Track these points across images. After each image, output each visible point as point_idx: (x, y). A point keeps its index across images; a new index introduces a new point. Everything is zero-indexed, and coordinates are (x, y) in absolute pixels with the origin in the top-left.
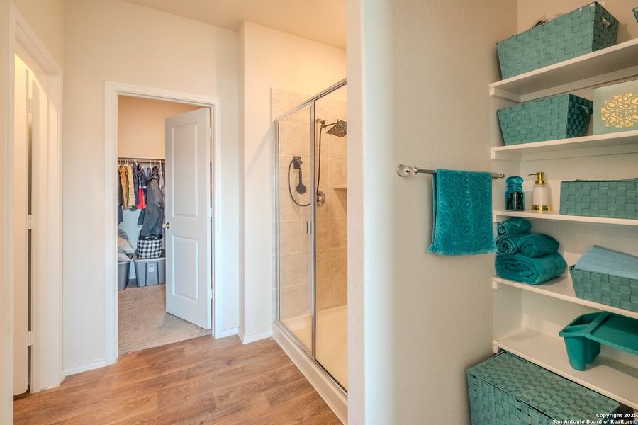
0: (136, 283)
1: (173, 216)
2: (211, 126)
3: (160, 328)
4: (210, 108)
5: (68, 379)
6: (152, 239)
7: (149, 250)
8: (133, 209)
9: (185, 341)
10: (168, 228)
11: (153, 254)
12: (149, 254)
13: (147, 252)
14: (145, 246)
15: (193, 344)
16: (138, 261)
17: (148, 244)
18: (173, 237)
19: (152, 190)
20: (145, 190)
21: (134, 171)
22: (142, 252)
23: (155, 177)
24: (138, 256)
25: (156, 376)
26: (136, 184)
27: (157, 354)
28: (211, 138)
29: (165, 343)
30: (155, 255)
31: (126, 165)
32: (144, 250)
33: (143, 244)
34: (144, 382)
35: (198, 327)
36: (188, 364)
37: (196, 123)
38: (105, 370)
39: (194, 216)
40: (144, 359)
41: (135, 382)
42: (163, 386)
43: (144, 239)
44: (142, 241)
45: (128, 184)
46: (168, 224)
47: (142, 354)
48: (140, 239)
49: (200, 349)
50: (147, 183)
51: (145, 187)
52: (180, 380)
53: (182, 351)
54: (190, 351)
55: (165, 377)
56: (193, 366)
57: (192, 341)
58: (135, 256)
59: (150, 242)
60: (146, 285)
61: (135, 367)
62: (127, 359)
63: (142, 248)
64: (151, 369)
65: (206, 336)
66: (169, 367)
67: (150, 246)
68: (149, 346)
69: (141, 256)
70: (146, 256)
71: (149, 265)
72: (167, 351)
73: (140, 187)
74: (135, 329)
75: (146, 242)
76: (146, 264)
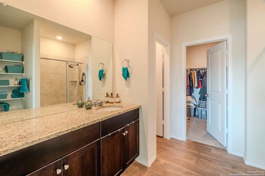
0: (198, 117)
1: (210, 91)
2: (227, 50)
3: (203, 136)
4: (227, 41)
5: (172, 139)
6: (204, 101)
7: (203, 105)
8: (197, 88)
9: (212, 146)
10: (208, 96)
11: (204, 106)
12: (203, 106)
13: (202, 105)
14: (201, 103)
15: (216, 149)
16: (198, 108)
17: (202, 102)
18: (210, 100)
19: (204, 81)
20: (201, 81)
21: (197, 73)
22: (200, 105)
23: (205, 75)
24: (199, 106)
25: (197, 153)
26: (198, 78)
27: (200, 145)
28: (227, 55)
29: (204, 143)
30: (205, 107)
31: (194, 71)
32: (201, 104)
33: (200, 102)
34: (193, 152)
35: (220, 143)
36: (211, 156)
37: (220, 49)
38: (182, 141)
39: (219, 92)
40: (195, 145)
41: (190, 150)
42: (199, 158)
43: (201, 100)
44: (200, 101)
45: (195, 78)
46: (208, 95)
47: (194, 142)
48: (199, 100)
49: (219, 153)
50: (202, 78)
51: (201, 79)
52: (206, 160)
53: (210, 149)
54: (213, 151)
55: (200, 155)
56: (213, 158)
57: (216, 148)
58: (197, 106)
59: (203, 101)
60: (201, 118)
61: (191, 146)
62: (189, 142)
63: (200, 103)
64: (196, 149)
65: (224, 149)
66: (203, 153)
67: (203, 103)
68: (197, 141)
69: (200, 107)
70: (202, 107)
71: (203, 111)
72: (204, 146)
73: (199, 80)
74: (194, 133)
75: (201, 101)
76: (202, 110)
